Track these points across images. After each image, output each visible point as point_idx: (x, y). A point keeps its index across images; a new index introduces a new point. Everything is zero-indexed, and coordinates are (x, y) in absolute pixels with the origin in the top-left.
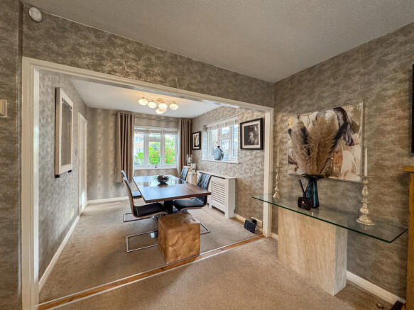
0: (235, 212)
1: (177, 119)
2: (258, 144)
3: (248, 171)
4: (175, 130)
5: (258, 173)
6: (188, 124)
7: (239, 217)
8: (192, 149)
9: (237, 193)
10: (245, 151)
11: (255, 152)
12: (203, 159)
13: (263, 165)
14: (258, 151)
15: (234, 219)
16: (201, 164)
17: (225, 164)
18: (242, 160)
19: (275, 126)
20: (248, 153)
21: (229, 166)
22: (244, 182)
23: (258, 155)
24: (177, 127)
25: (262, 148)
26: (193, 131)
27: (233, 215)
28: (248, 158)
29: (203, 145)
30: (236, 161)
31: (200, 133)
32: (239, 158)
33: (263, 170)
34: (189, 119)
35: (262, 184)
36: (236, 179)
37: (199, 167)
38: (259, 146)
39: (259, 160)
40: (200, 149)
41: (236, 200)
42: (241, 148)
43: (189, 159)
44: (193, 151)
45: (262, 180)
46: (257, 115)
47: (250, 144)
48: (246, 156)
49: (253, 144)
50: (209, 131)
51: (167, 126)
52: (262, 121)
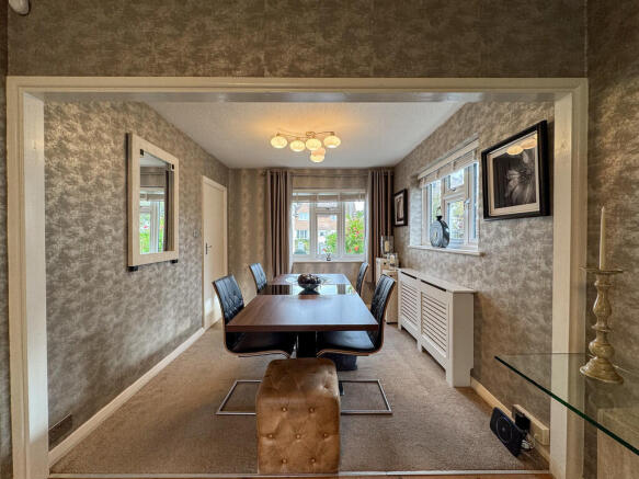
0: (473, 373)
1: (366, 170)
2: (533, 201)
3: (503, 275)
4: (363, 192)
5: (533, 285)
6: (386, 177)
7: (482, 390)
8: (393, 225)
9: (477, 328)
10: (495, 224)
11: (524, 223)
12: (411, 245)
13: (549, 263)
14: (533, 221)
15: (469, 392)
16: (409, 255)
17: (452, 257)
18: (489, 247)
19: (593, 134)
20: (505, 227)
21: (461, 260)
22: (496, 303)
23: (535, 232)
24: (365, 187)
25: (547, 210)
26: (396, 191)
27: (467, 381)
28: (506, 241)
29: (413, 215)
30: (476, 250)
31: (406, 193)
32: (483, 241)
33: (548, 276)
34: (388, 168)
35: (548, 319)
36: (475, 294)
37: (406, 261)
38: (535, 207)
39: (538, 246)
40: (406, 224)
41: (477, 347)
42: (486, 214)
43: (386, 246)
44: (395, 229)
45: (547, 307)
46: (531, 116)
47: (508, 202)
48: (499, 235)
49: (519, 202)
50: (423, 186)
51: (348, 186)
52: (545, 131)
